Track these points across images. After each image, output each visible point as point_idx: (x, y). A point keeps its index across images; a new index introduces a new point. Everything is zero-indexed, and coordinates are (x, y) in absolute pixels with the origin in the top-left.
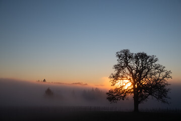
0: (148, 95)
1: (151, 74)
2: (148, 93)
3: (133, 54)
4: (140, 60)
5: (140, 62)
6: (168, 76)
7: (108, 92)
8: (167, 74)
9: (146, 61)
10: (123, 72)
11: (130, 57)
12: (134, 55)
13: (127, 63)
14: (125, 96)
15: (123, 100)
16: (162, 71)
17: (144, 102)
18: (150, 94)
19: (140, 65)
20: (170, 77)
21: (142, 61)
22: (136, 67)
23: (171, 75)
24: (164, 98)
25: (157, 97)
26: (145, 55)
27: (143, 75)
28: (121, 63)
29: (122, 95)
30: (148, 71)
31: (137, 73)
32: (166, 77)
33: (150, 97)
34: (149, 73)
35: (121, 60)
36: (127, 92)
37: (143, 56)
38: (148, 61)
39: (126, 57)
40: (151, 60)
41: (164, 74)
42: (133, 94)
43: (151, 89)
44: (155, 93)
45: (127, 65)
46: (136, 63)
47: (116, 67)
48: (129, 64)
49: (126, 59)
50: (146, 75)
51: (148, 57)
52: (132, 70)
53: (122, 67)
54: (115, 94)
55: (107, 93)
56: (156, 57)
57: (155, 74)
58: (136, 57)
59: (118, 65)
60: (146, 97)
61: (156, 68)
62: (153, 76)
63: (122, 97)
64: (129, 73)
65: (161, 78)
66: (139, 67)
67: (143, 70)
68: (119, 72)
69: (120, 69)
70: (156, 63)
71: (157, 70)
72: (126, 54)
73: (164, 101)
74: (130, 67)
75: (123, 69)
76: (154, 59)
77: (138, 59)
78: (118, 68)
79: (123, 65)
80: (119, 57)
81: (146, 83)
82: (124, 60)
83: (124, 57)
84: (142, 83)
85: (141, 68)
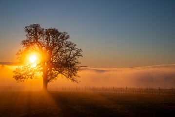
0: (58, 74)
1: (62, 52)
2: (58, 72)
3: (43, 29)
4: (51, 37)
5: (51, 39)
6: (78, 54)
7: (15, 70)
8: (78, 52)
9: (57, 38)
10: (33, 48)
11: (40, 33)
12: (45, 30)
13: (37, 39)
14: (33, 74)
15: (31, 78)
16: (73, 49)
17: (53, 80)
18: (60, 72)
19: (51, 42)
20: (81, 55)
21: (53, 37)
22: (46, 44)
23: (81, 53)
24: (73, 77)
25: (67, 75)
26: (57, 31)
27: (53, 52)
28: (30, 39)
29: (31, 73)
30: (59, 49)
31: (47, 50)
32: (77, 55)
33: (60, 75)
35: (30, 35)
36: (35, 70)
37: (54, 32)
38: (59, 38)
39: (36, 33)
40: (63, 37)
41: (75, 52)
42: (42, 73)
44: (65, 72)
45: (37, 41)
48: (39, 40)
49: (36, 34)
50: (57, 51)
51: (60, 34)
52: (42, 47)
53: (32, 43)
54: (23, 73)
55: (14, 72)
56: (68, 34)
57: (65, 52)
58: (47, 33)
59: (27, 41)
60: (56, 76)
61: (67, 46)
62: (64, 54)
63: (30, 75)
64: (39, 50)
65: (71, 56)
66: (49, 44)
67: (53, 47)
69: (29, 46)
70: (68, 40)
71: (67, 48)
72: (36, 29)
73: (73, 80)
74: (40, 43)
75: (33, 45)
76: (66, 36)
77: (49, 35)
78: (26, 44)
79: (32, 41)
80: (29, 33)
81: (56, 61)
82: (33, 36)
83: (34, 32)
84: (53, 61)
85: (52, 45)
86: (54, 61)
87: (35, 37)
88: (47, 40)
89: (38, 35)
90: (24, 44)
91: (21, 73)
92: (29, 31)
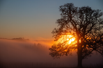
0: (92, 50)
1: (96, 29)
3: (77, 8)
4: (84, 15)
5: (85, 17)
7: (51, 47)
10: (67, 27)
11: (74, 12)
13: (71, 17)
14: (68, 51)
17: (88, 57)
19: (84, 20)
21: (87, 15)
22: (80, 22)
25: (101, 52)
26: (90, 9)
27: (87, 30)
28: (65, 17)
31: (81, 28)
33: (94, 52)
34: (94, 27)
35: (64, 14)
37: (87, 10)
38: (92, 15)
42: (77, 49)
43: (95, 44)
44: (99, 48)
45: (71, 19)
46: (80, 17)
47: (59, 21)
48: (73, 18)
49: (70, 13)
50: (91, 29)
51: (93, 11)
52: (76, 25)
53: (66, 21)
55: (50, 49)
57: (99, 29)
58: (81, 11)
59: (62, 20)
60: (90, 53)
61: (101, 23)
62: (97, 31)
63: (65, 52)
64: (73, 28)
66: (83, 22)
67: (87, 24)
68: (62, 27)
69: (63, 24)
72: (70, 8)
74: (74, 22)
75: (67, 23)
76: (99, 13)
77: (82, 13)
78: (61, 22)
79: (66, 20)
80: (63, 12)
81: (90, 38)
82: (68, 14)
83: (68, 11)
84: (86, 38)
85: (86, 22)
86: (88, 38)
87: (69, 16)
88: (81, 18)
89: (72, 13)
90: (59, 23)
91: (57, 50)
92: (63, 11)
